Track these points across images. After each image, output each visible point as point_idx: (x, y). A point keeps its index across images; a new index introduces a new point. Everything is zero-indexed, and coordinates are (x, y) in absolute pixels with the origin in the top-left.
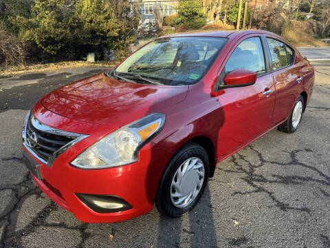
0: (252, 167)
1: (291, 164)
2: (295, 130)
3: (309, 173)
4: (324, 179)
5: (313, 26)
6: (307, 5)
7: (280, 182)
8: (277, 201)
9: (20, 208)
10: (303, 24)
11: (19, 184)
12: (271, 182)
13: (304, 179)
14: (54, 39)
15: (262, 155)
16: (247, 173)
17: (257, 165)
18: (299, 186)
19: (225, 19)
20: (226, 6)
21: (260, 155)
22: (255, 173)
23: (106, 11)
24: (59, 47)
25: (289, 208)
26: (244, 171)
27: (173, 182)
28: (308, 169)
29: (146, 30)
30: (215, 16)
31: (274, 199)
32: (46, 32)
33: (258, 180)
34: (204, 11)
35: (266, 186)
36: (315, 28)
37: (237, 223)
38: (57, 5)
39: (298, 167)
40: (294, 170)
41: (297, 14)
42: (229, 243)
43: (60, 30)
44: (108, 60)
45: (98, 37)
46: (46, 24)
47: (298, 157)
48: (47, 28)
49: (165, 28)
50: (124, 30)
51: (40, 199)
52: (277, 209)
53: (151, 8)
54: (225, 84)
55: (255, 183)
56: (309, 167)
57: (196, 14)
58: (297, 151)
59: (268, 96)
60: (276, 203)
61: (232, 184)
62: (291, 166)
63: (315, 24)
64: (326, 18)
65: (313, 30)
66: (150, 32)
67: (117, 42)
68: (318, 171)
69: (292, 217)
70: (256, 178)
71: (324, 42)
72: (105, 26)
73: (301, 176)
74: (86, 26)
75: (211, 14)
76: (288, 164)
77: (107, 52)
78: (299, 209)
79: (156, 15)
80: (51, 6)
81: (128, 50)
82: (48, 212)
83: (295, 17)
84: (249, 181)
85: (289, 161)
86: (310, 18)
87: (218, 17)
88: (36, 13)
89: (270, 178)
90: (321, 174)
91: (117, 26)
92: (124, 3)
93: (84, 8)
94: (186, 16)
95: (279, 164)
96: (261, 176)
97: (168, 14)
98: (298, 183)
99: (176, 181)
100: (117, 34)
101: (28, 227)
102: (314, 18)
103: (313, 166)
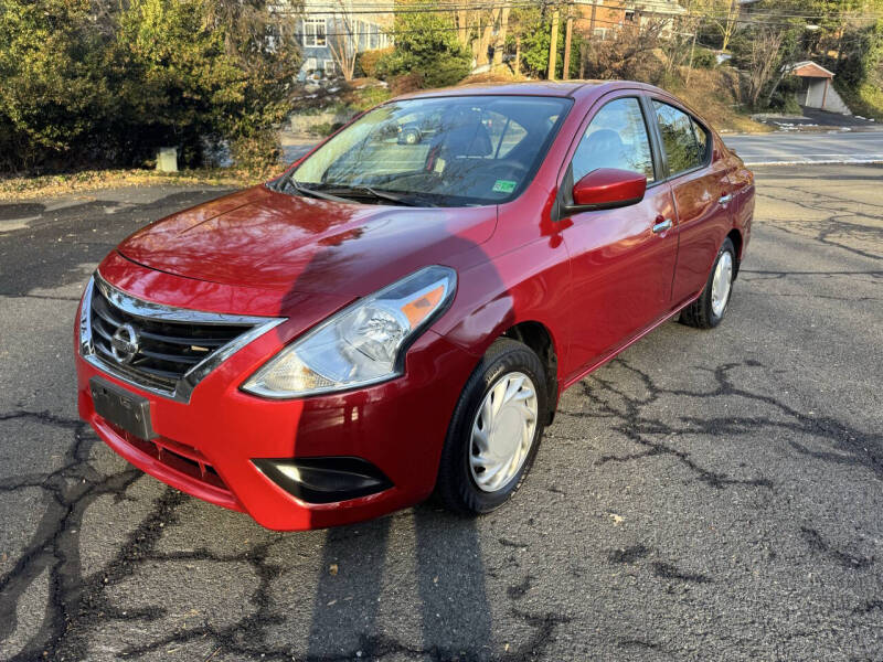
0: (633, 405)
1: (718, 393)
2: (718, 322)
3: (761, 410)
4: (794, 420)
5: (731, 82)
6: (714, 30)
7: (700, 431)
8: (701, 471)
9: (78, 526)
10: (709, 78)
11: (57, 473)
12: (680, 432)
13: (753, 422)
14: (63, 107)
15: (652, 379)
16: (623, 417)
17: (642, 399)
18: (743, 437)
19: (517, 60)
20: (518, 28)
21: (646, 378)
22: (641, 415)
23: (206, 34)
24: (78, 131)
25: (728, 482)
26: (616, 413)
27: (475, 428)
28: (757, 403)
29: (310, 88)
30: (491, 54)
31: (692, 466)
32: (40, 89)
33: (651, 431)
34: (461, 39)
35: (670, 441)
36: (736, 87)
37: (618, 519)
38: (70, 14)
39: (735, 398)
40: (726, 406)
41: (692, 52)
42: (610, 559)
43: (79, 84)
44: (215, 165)
45: (185, 104)
46: (38, 68)
47: (732, 378)
48: (42, 79)
49: (362, 83)
50: (258, 86)
51: (126, 502)
52: (703, 485)
53: (320, 29)
54: (576, 203)
55: (644, 436)
56: (759, 398)
57: (443, 48)
58: (729, 366)
59: (663, 236)
60: (698, 475)
61: (595, 441)
62: (719, 398)
63: (735, 77)
64: (761, 64)
65: (733, 92)
66: (322, 93)
67: (241, 117)
68: (780, 406)
69: (736, 499)
70: (646, 425)
71: (759, 121)
72: (206, 75)
73: (744, 417)
74: (153, 73)
75: (480, 48)
76: (713, 394)
77: (210, 145)
78: (748, 483)
79: (337, 49)
80: (52, 18)
81: (270, 138)
82: (158, 531)
83: (688, 60)
84: (632, 432)
85: (713, 388)
86: (723, 63)
87: (499, 56)
88: (8, 33)
89: (677, 425)
90: (788, 411)
91: (240, 74)
92: (258, 15)
93: (144, 26)
94: (417, 53)
95: (694, 395)
96: (657, 422)
97: (368, 47)
98: (739, 432)
99: (480, 427)
100: (240, 97)
101: (112, 565)
102: (733, 62)
103: (768, 395)
